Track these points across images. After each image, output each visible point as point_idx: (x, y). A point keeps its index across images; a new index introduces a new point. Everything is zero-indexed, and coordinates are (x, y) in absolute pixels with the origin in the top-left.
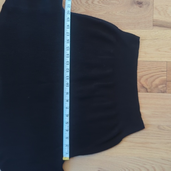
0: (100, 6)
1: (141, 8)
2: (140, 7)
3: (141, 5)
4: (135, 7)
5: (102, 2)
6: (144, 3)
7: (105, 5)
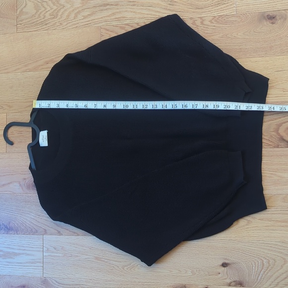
0: (214, 28)
1: (274, 25)
2: (273, 23)
3: (273, 21)
4: (265, 23)
5: (216, 21)
6: (278, 17)
7: (221, 25)
